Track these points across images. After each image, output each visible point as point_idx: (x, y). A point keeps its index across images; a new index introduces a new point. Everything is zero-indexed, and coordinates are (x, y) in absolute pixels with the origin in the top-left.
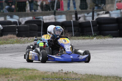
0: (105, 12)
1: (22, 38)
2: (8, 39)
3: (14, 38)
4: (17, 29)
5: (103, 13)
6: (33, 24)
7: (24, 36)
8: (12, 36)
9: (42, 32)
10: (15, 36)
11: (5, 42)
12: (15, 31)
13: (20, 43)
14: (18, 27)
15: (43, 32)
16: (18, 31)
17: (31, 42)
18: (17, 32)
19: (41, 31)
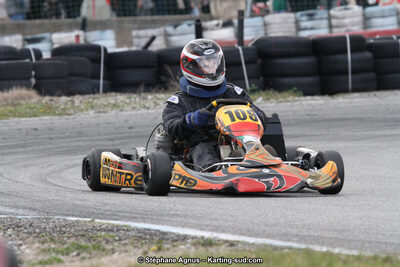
0: (221, 22)
1: (55, 98)
2: (16, 102)
3: (30, 97)
4: (33, 73)
5: (218, 25)
6: (77, 58)
7: (59, 92)
8: (24, 92)
9: (101, 82)
10: (33, 93)
11: (11, 112)
12: (28, 78)
13: (55, 114)
14: (35, 67)
15: (104, 79)
16: (35, 77)
17: (85, 112)
18: (33, 81)
19: (99, 78)
